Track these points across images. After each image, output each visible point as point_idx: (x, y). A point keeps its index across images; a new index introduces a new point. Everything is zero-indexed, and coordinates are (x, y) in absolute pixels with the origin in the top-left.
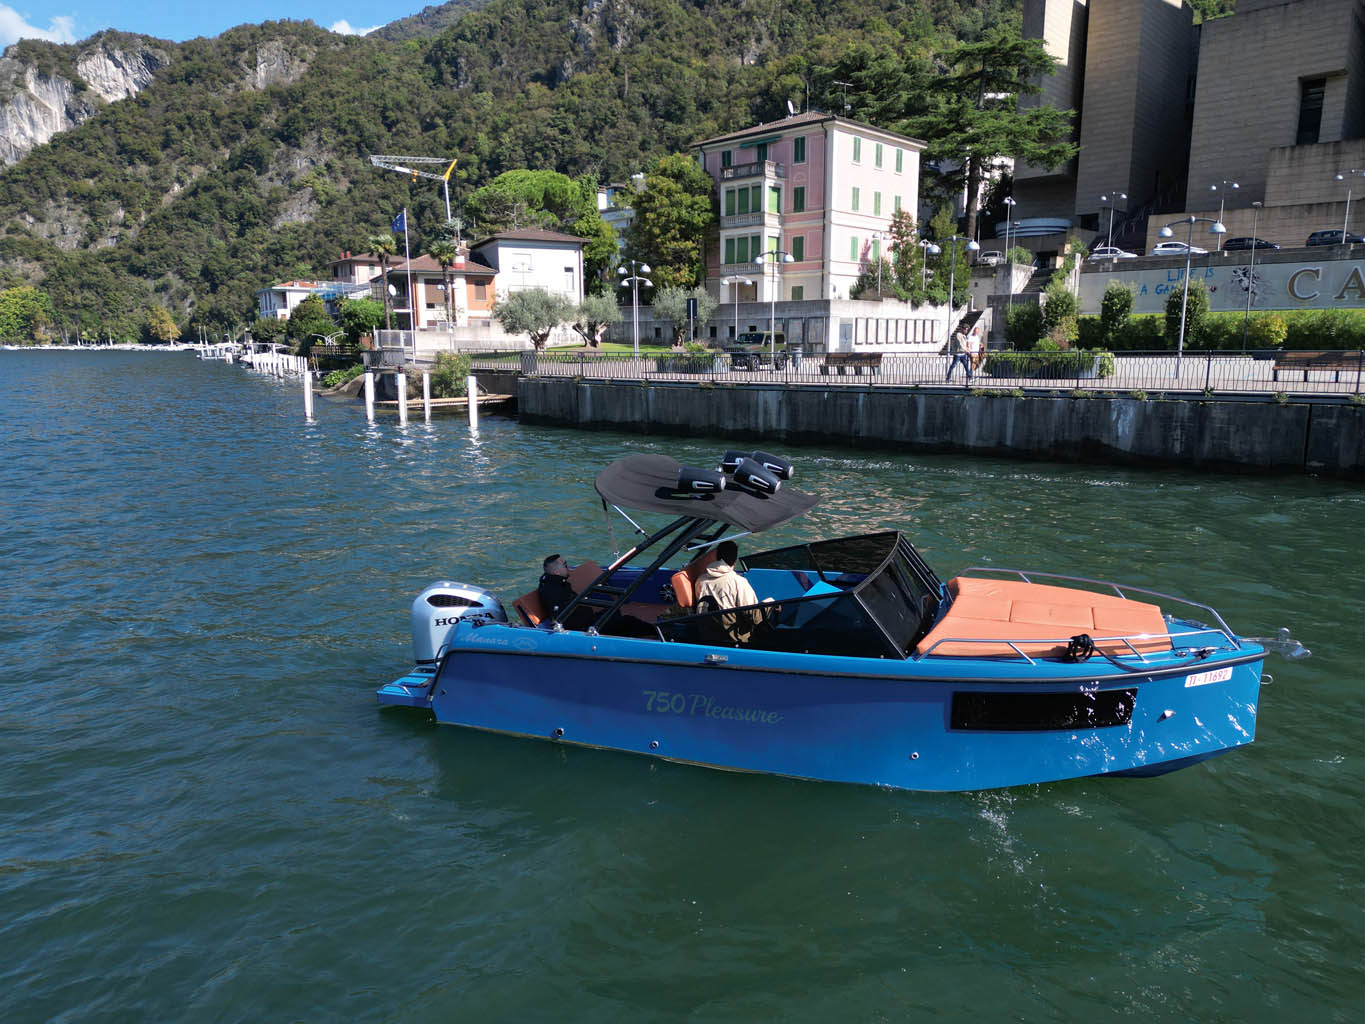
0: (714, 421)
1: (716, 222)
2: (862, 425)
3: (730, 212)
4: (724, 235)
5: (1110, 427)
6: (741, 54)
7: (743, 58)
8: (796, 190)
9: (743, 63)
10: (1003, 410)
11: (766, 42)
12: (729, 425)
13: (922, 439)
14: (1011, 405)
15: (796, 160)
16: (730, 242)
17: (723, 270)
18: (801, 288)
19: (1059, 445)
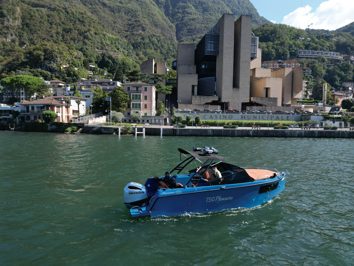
0: (201, 134)
1: (130, 101)
2: (223, 134)
3: (133, 98)
4: (132, 103)
5: (250, 133)
6: (6, 38)
7: (6, 39)
8: (145, 96)
9: (6, 40)
10: (239, 132)
11: (14, 36)
12: (204, 134)
13: (230, 135)
14: (240, 131)
15: (145, 91)
16: (133, 104)
17: (131, 109)
18: (146, 113)
19: (245, 135)
